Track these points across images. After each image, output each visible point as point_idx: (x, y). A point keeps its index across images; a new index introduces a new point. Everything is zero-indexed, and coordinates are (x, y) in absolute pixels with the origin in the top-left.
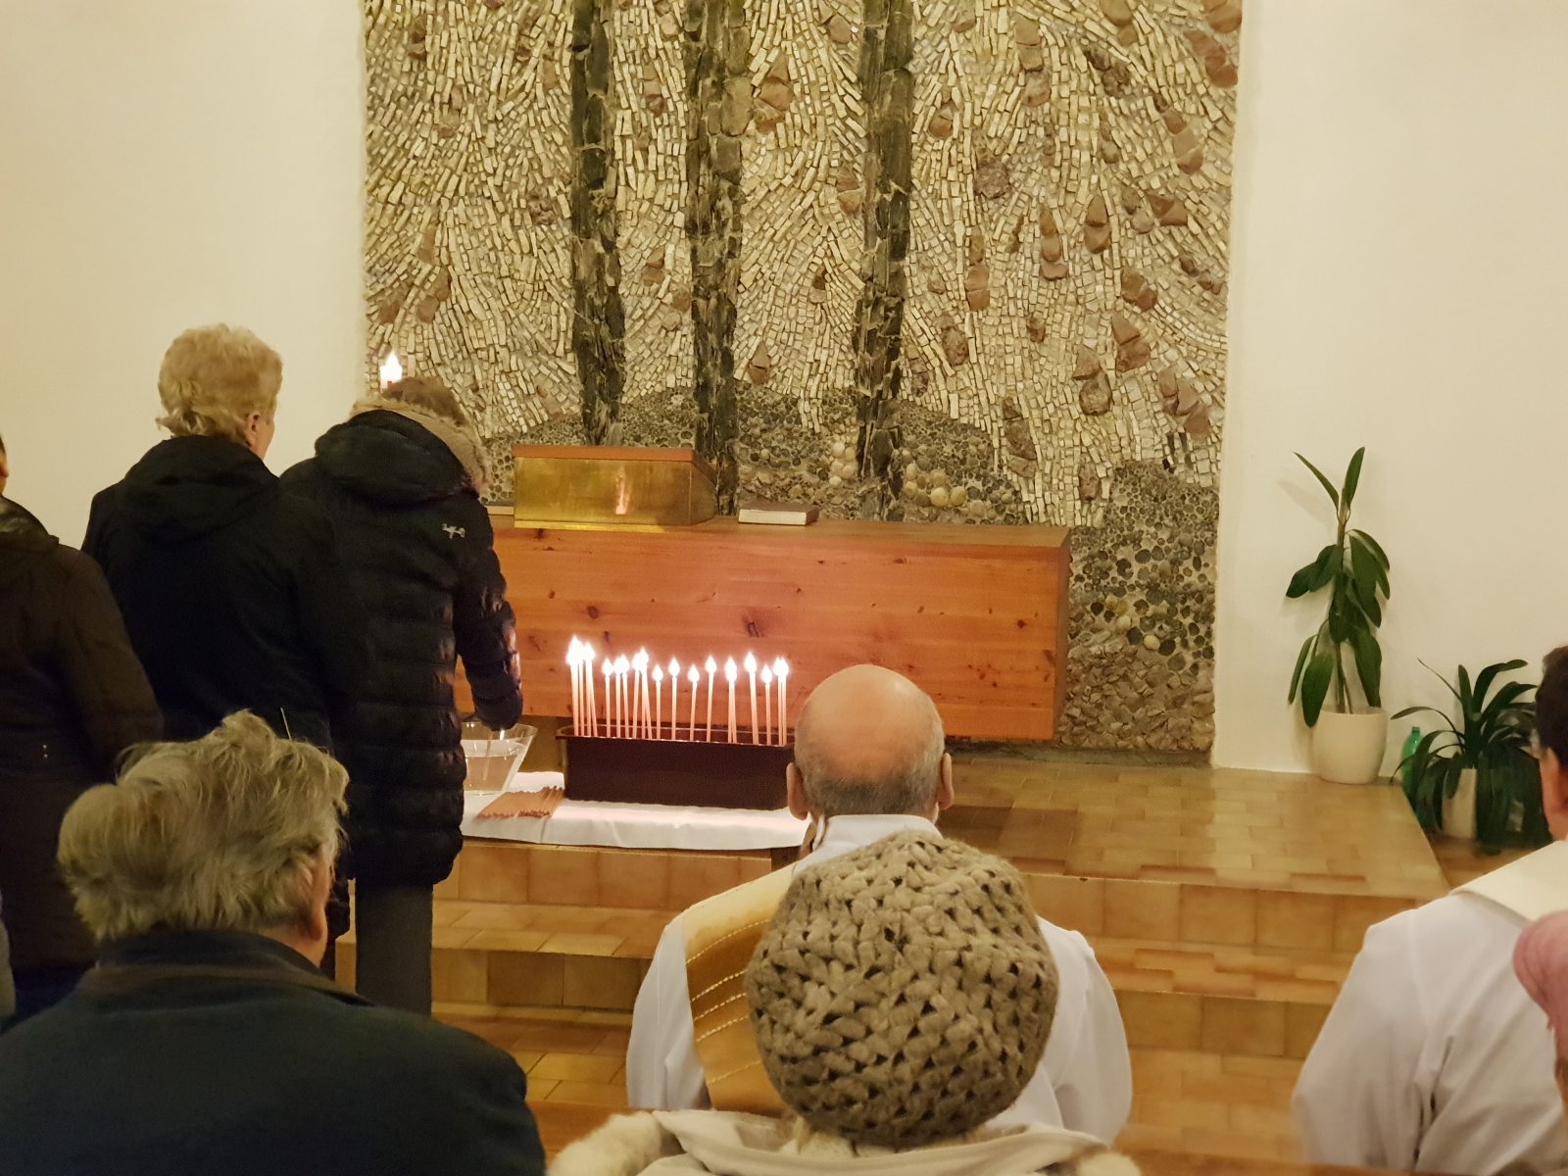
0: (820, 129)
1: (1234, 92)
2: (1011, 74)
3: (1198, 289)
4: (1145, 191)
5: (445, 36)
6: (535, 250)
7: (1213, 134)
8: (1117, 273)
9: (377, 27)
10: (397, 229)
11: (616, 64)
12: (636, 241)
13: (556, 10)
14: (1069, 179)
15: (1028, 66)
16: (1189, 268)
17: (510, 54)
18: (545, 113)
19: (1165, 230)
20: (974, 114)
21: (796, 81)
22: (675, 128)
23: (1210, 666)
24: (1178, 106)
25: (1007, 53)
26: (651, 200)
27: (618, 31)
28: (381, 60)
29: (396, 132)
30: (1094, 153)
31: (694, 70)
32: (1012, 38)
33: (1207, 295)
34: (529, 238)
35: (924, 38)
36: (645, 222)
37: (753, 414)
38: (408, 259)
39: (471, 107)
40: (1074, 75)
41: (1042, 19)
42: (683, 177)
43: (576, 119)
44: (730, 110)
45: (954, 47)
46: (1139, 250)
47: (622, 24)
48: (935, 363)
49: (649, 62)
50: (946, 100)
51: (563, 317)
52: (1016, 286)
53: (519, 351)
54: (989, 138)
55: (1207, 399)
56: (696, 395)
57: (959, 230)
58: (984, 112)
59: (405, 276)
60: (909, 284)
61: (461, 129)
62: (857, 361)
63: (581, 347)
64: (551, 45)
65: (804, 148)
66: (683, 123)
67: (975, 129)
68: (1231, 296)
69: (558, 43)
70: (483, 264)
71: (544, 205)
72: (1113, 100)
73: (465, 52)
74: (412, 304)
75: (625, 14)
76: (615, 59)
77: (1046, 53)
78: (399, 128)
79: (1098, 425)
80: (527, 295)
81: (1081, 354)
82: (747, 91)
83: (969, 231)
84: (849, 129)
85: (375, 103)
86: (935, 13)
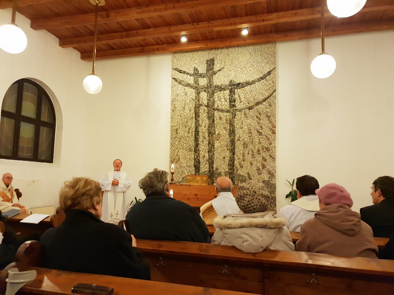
0: (224, 140)
1: (276, 135)
2: (247, 133)
3: (272, 159)
4: (265, 147)
5: (180, 130)
6: (190, 155)
7: (273, 140)
8: (262, 157)
9: (172, 130)
10: (174, 152)
12: (202, 153)
13: (193, 127)
14: (255, 146)
15: (249, 132)
16: (271, 156)
17: (187, 132)
18: (191, 139)
19: (267, 152)
20: (243, 138)
21: (221, 135)
23: (276, 207)
24: (268, 137)
25: (247, 131)
26: (204, 149)
27: (200, 129)
28: (172, 133)
29: (174, 141)
30: (258, 142)
31: (209, 134)
32: (247, 129)
33: (273, 160)
34: (189, 153)
35: (237, 129)
36: (203, 151)
37: (216, 174)
38: (175, 156)
39: (183, 138)
40: (255, 133)
41: (251, 127)
42: (208, 146)
43: (195, 139)
44: (213, 138)
45: (240, 130)
46: (264, 154)
48: (239, 168)
49: (204, 133)
50: (239, 137)
51: (193, 162)
52: (249, 158)
53: (188, 167)
54: (245, 141)
55: (274, 172)
56: (209, 172)
57: (241, 152)
59: (174, 158)
60: (235, 158)
61: (181, 141)
62: (229, 168)
63: (195, 166)
64: (192, 131)
65: (222, 142)
66: (207, 140)
67: (243, 140)
68: (276, 160)
70: (184, 156)
71: (191, 149)
72: (260, 136)
73: (182, 132)
74: (175, 161)
75: (201, 127)
76: (200, 133)
77: (252, 131)
79: (260, 176)
80: (189, 160)
81: (257, 167)
82: (215, 136)
83: (243, 152)
84: (227, 140)
85: (171, 138)
86: (238, 126)
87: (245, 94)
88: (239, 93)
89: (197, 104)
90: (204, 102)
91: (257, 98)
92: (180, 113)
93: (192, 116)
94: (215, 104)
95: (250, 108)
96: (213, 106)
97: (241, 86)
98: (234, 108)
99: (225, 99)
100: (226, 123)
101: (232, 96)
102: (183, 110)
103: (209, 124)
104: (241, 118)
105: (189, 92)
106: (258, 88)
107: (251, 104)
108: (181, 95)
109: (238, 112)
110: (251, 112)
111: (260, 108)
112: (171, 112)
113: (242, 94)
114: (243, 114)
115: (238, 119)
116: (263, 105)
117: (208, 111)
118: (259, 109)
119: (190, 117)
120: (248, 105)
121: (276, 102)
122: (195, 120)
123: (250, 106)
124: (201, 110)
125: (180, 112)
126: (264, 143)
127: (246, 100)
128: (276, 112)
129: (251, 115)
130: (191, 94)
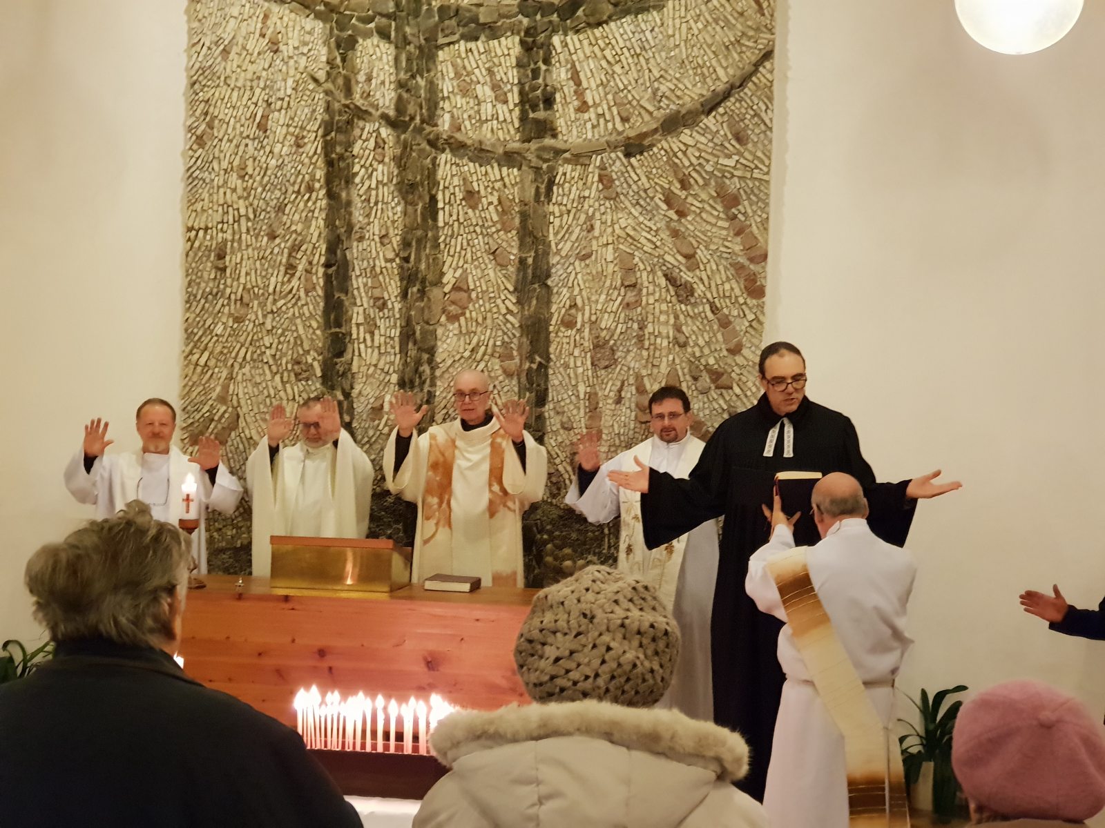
0: (489, 321)
1: (763, 302)
2: (615, 288)
4: (705, 366)
5: (239, 255)
6: (297, 397)
7: (750, 330)
9: (193, 250)
10: (203, 382)
11: (354, 277)
12: (365, 392)
13: (314, 241)
14: (654, 357)
15: (626, 283)
17: (282, 269)
18: (305, 308)
19: (719, 392)
20: (591, 314)
21: (473, 290)
22: (392, 319)
24: (726, 311)
25: (613, 275)
26: (376, 366)
27: (355, 255)
28: (196, 270)
29: (205, 318)
30: (671, 340)
31: (405, 282)
32: (616, 265)
34: (293, 390)
35: (558, 263)
36: (371, 380)
38: (210, 402)
39: (256, 302)
40: (657, 289)
41: (636, 253)
42: (397, 349)
43: (326, 312)
44: (429, 308)
45: (578, 269)
46: (701, 404)
47: (358, 250)
48: (566, 476)
49: (375, 276)
50: (573, 304)
52: (619, 426)
54: (601, 329)
57: (582, 389)
58: (598, 312)
59: (208, 414)
60: (548, 423)
61: (249, 317)
64: (310, 263)
65: (478, 333)
66: (397, 316)
67: (592, 323)
69: (315, 262)
70: (262, 406)
71: (304, 368)
72: (683, 306)
73: (253, 267)
74: (212, 433)
75: (360, 244)
76: (353, 273)
77: (638, 274)
78: (206, 315)
82: (442, 295)
83: (588, 390)
84: (508, 321)
85: (190, 300)
86: (566, 248)
87: (608, 62)
88: (574, 57)
89: (337, 106)
90: (378, 95)
91: (673, 91)
92: (240, 153)
93: (307, 177)
94: (439, 112)
95: (633, 148)
96: (431, 120)
97: (584, 18)
98: (548, 141)
99: (495, 87)
100: (503, 224)
101: (536, 74)
102: (258, 138)
103: (409, 229)
104: (585, 198)
105: (290, 35)
106: (677, 32)
107: (640, 124)
108: (244, 48)
109: (569, 168)
110: (638, 171)
111: (683, 148)
112: (186, 144)
113: (592, 66)
114: (596, 178)
115: (569, 206)
116: (703, 135)
117: (398, 151)
118: (680, 154)
119: (299, 180)
120: (619, 127)
121: (771, 120)
122: (324, 202)
123: (632, 134)
124: (360, 142)
125: (242, 148)
126: (701, 342)
127: (610, 97)
128: (767, 173)
129: (634, 187)
130: (305, 51)
